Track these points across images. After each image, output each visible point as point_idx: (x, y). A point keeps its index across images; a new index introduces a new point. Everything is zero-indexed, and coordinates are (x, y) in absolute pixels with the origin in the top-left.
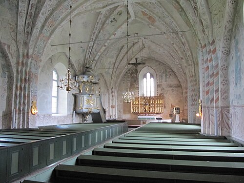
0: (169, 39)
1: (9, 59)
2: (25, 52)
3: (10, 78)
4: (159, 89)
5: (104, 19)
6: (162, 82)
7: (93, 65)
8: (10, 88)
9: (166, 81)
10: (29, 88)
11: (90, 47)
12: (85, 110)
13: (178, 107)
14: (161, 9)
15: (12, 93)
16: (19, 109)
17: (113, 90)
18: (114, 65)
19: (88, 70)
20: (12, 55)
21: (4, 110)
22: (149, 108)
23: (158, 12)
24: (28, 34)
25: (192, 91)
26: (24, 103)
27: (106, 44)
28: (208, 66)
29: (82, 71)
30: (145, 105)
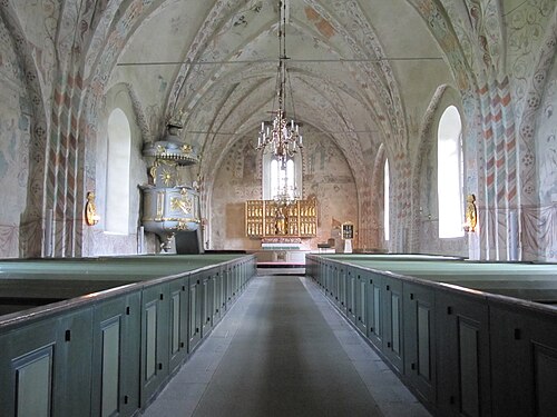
0: (358, 76)
1: (38, 85)
2: (75, 70)
3: (37, 132)
4: (308, 186)
5: (222, 16)
6: (313, 170)
7: (183, 122)
8: (36, 158)
9: (322, 168)
10: (81, 159)
11: (181, 77)
12: (169, 225)
13: (349, 223)
14: (353, 8)
15: (42, 171)
16: (59, 211)
17: (204, 184)
18: (211, 126)
19: (172, 131)
20: (44, 75)
21: (23, 211)
22: (286, 226)
23: (342, 15)
24: (85, 26)
25: (400, 187)
26: (70, 196)
27: (217, 75)
28: (491, 130)
29: (157, 133)
30: (278, 219)
